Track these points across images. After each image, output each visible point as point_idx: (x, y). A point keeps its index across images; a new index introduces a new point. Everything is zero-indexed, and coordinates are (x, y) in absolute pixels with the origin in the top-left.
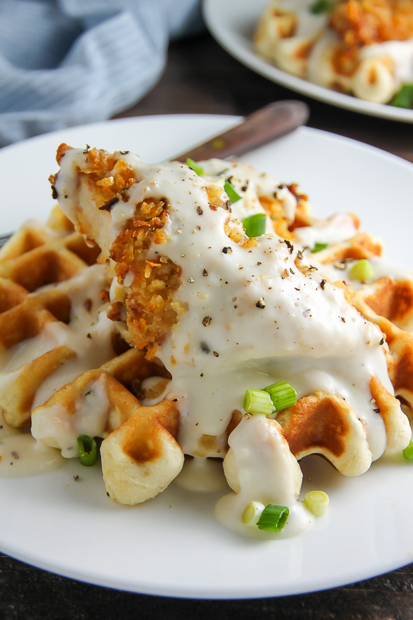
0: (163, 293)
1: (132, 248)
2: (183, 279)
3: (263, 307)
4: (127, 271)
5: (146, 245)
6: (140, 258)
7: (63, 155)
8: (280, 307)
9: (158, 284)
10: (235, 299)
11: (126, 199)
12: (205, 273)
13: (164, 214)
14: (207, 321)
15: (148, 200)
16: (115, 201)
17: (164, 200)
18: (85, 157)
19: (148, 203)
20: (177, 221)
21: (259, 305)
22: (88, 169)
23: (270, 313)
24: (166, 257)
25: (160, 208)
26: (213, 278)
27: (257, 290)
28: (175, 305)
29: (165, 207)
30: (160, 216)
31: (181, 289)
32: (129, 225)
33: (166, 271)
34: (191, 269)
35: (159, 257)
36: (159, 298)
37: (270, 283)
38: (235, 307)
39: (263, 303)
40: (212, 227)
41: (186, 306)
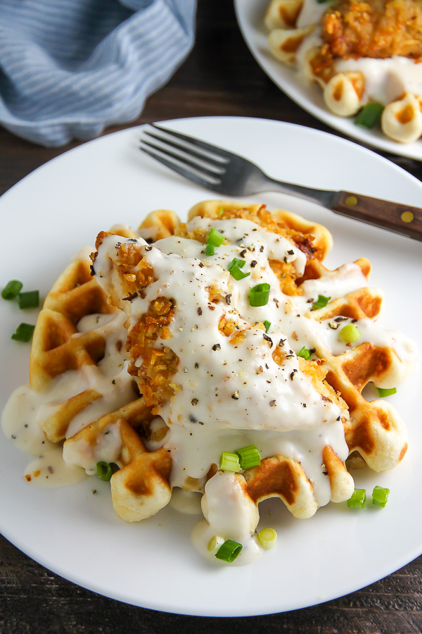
0: (165, 374)
1: (144, 338)
2: (179, 368)
3: (237, 399)
4: (138, 356)
5: (154, 337)
6: (150, 345)
7: (101, 243)
8: (250, 398)
9: (162, 367)
10: (217, 389)
11: (143, 296)
12: (197, 365)
13: (171, 314)
14: (195, 401)
15: (161, 299)
16: (135, 296)
17: (172, 301)
18: (116, 251)
19: (160, 302)
20: (181, 320)
21: (233, 397)
22: (119, 261)
23: (242, 403)
24: (168, 348)
25: (168, 309)
26: (202, 371)
27: (234, 385)
28: (173, 385)
29: (172, 307)
30: (167, 315)
31: (177, 374)
32: (143, 318)
33: (169, 357)
34: (186, 360)
35: (163, 348)
36: (162, 378)
37: (246, 377)
38: (216, 395)
39: (237, 395)
40: (208, 325)
41: (181, 387)
